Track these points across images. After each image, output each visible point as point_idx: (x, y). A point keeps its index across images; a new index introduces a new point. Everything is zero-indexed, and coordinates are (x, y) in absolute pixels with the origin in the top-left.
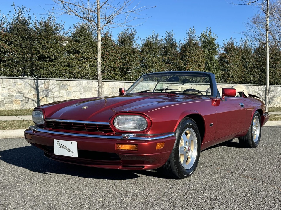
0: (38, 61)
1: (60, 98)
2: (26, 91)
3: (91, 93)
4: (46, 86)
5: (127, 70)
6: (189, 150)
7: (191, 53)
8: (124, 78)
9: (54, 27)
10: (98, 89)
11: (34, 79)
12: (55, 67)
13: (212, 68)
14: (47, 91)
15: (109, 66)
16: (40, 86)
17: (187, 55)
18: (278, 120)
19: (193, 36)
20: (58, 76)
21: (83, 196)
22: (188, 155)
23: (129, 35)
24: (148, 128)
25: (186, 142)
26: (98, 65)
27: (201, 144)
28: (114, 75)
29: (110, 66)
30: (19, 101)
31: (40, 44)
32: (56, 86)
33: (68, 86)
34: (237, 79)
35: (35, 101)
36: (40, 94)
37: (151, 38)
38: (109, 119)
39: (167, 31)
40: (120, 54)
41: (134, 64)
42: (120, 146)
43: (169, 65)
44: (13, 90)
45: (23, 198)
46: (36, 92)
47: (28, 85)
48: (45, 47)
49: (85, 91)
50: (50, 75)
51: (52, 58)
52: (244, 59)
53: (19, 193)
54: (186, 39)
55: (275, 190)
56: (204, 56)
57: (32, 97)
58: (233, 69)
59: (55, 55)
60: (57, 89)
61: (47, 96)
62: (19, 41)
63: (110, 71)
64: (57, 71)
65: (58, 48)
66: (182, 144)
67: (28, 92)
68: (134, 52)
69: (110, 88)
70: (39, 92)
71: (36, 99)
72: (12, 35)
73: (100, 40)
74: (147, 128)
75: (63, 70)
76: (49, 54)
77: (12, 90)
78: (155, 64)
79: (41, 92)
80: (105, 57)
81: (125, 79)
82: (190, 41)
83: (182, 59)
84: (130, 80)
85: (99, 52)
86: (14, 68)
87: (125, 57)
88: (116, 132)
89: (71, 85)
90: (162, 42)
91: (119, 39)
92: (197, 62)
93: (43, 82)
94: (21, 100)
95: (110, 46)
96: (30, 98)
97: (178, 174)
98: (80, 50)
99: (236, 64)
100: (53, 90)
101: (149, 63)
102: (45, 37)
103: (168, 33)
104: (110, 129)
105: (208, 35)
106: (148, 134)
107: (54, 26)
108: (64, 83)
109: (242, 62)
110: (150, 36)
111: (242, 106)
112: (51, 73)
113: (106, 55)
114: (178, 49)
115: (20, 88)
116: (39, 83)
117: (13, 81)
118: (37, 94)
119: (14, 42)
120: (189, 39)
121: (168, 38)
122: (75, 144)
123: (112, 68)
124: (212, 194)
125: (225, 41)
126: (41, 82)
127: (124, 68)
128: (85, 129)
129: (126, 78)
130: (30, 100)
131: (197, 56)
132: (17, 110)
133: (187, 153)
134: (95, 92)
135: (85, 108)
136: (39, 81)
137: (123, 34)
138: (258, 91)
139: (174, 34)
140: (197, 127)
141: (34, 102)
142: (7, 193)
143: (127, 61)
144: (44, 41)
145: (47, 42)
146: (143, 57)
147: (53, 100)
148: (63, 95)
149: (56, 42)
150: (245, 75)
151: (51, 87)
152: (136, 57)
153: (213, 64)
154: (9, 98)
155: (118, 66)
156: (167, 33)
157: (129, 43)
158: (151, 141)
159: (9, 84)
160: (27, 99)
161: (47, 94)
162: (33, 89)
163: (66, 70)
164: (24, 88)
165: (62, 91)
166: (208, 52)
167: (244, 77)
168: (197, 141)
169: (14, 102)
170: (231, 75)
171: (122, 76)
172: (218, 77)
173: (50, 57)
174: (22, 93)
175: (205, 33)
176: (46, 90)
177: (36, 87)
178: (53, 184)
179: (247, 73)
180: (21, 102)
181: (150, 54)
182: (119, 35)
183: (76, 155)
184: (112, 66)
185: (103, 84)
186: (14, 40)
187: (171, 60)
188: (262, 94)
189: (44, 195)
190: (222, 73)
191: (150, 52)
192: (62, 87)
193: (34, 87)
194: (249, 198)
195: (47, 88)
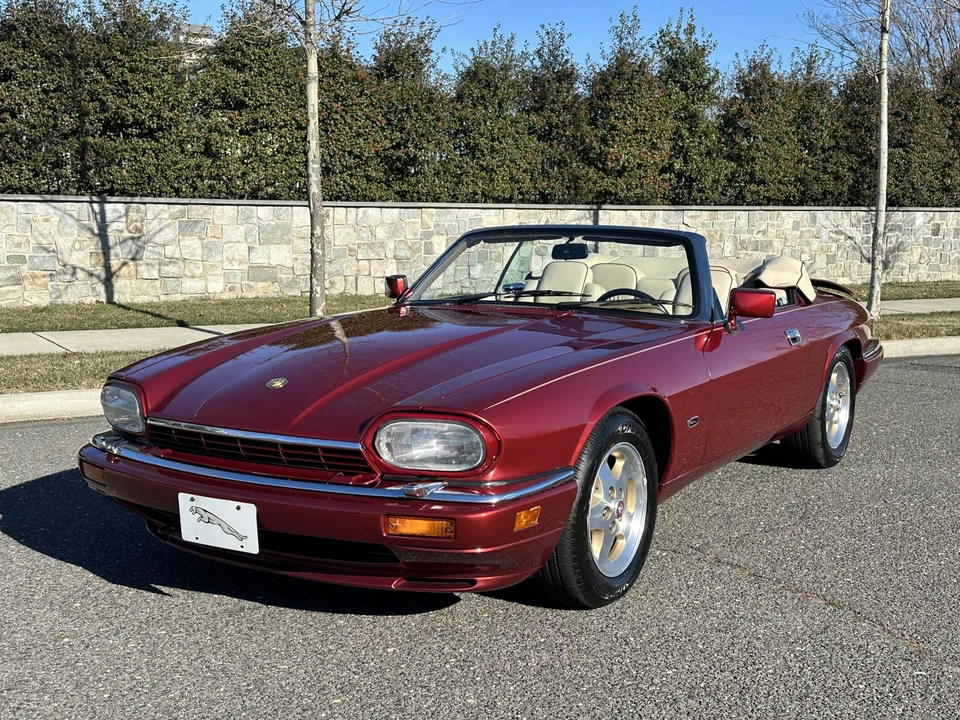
0: (101, 136)
1: (181, 264)
2: (64, 243)
3: (285, 247)
4: (133, 226)
5: (406, 163)
6: (619, 515)
7: (623, 101)
8: (398, 193)
9: (154, 18)
10: (312, 245)
11: (91, 202)
12: (161, 156)
13: (694, 155)
14: (138, 240)
15: (344, 151)
16: (114, 226)
17: (611, 110)
18: (910, 337)
19: (631, 42)
20: (172, 187)
21: (282, 687)
22: (617, 530)
23: (412, 41)
24: (489, 463)
25: (611, 488)
26: (310, 164)
27: (660, 487)
28: (364, 183)
29: (350, 153)
30: (44, 276)
31: (108, 77)
32: (169, 225)
33: (209, 223)
34: (779, 190)
35: (98, 277)
36: (112, 252)
37: (489, 52)
38: (361, 431)
39: (543, 27)
40: (382, 108)
41: (429, 142)
42: (397, 522)
43: (551, 145)
44: (20, 240)
45: (87, 696)
46: (100, 244)
47: (70, 221)
48: (123, 89)
49: (267, 239)
50: (143, 187)
51: (149, 127)
52: (804, 118)
53: (71, 676)
54: (608, 51)
55: (896, 648)
56: (667, 113)
57: (88, 263)
58: (765, 154)
59: (159, 117)
60: (169, 234)
61: (138, 257)
62: (36, 68)
63: (350, 168)
64: (169, 172)
65: (170, 89)
66: (598, 496)
67: (73, 246)
68: (431, 101)
69: (352, 230)
70: (111, 244)
71: (100, 271)
72: (12, 49)
73: (314, 79)
74: (483, 461)
75: (188, 168)
76: (140, 111)
77: (17, 240)
78: (500, 142)
79: (116, 244)
80: (332, 122)
81: (402, 196)
82: (622, 58)
83: (593, 122)
84: (419, 200)
85: (314, 118)
86: (23, 162)
87: (399, 120)
88: (383, 473)
89: (217, 221)
90: (528, 63)
91: (377, 55)
92: (644, 132)
93: (123, 212)
94: (51, 275)
95: (347, 82)
96: (81, 265)
97: (585, 596)
98: (245, 96)
99: (777, 138)
100: (157, 239)
101: (482, 141)
102: (122, 53)
103: (548, 33)
104: (365, 462)
105: (683, 37)
106: (487, 482)
107: (155, 12)
108: (193, 213)
109: (798, 128)
110: (486, 43)
111: (794, 340)
112: (149, 177)
113: (336, 112)
114: (581, 89)
115: (46, 232)
116: (109, 216)
117: (21, 210)
118: (104, 254)
119: (20, 73)
120: (619, 52)
121: (546, 50)
122: (250, 511)
123: (357, 160)
124: (693, 667)
125: (742, 57)
126: (115, 210)
127: (399, 159)
128: (282, 461)
129: (406, 192)
130: (80, 275)
131: (644, 111)
132: (37, 310)
133: (614, 523)
134: (301, 241)
135: (278, 384)
136: (108, 207)
137: (392, 38)
138: (848, 228)
139: (566, 34)
140: (646, 436)
141: (95, 280)
142: (35, 679)
143: (409, 134)
144: (120, 66)
145: (131, 70)
146: (461, 120)
147: (159, 271)
148: (192, 256)
149: (163, 70)
150: (805, 173)
151: (151, 226)
152: (438, 119)
153: (700, 137)
154: (7, 268)
155: (377, 152)
156: (544, 32)
157: (415, 70)
158: (500, 505)
159: (8, 219)
160: (71, 271)
161: (137, 252)
162: (89, 235)
163: (198, 167)
164: (59, 231)
165: (187, 243)
166: (682, 94)
167: (801, 181)
168: (645, 479)
169: (26, 282)
170: (758, 175)
171: (389, 186)
172: (714, 182)
173: (143, 122)
174: (54, 251)
175: (673, 29)
176: (133, 238)
177: (100, 228)
178: (181, 636)
179: (812, 168)
180: (49, 279)
181: (486, 108)
182: (378, 41)
183: (252, 546)
184: (356, 151)
185: (328, 216)
186: (18, 65)
187: (557, 127)
188: (860, 238)
189: (154, 685)
190: (730, 170)
191: (485, 100)
192: (188, 227)
193: (93, 232)
194: (810, 683)
195: (138, 230)
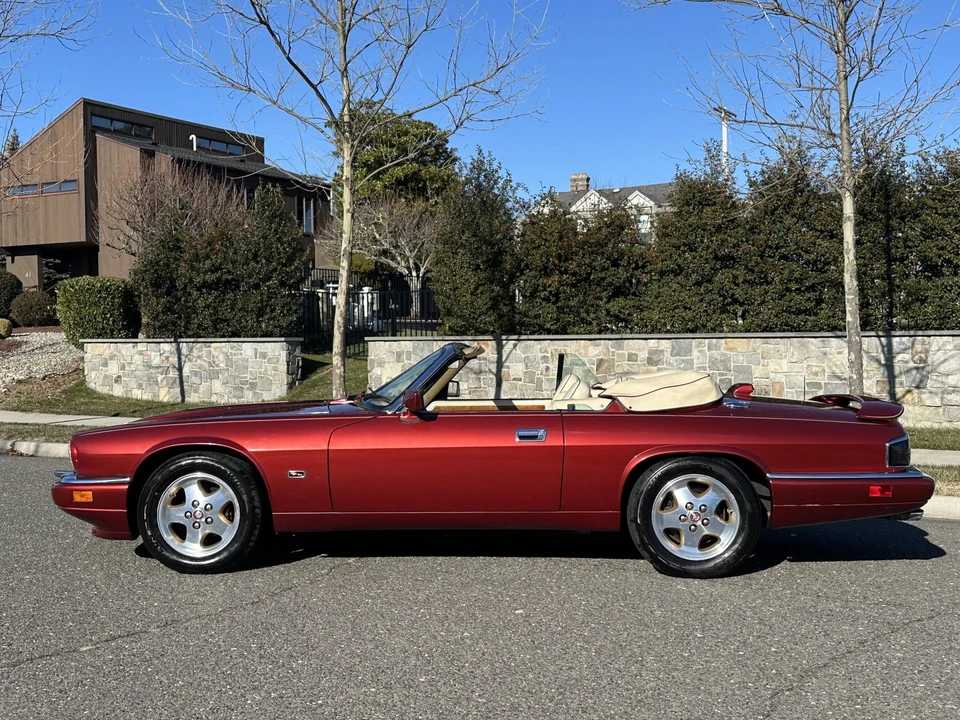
4: (917, 357)
14: (923, 371)
16: (899, 357)
32: (953, 356)
36: (897, 380)
44: (817, 369)
46: (886, 374)
57: (875, 390)
60: (954, 364)
61: (922, 386)
70: (896, 373)
77: (814, 369)
79: (901, 373)
93: (909, 344)
100: (942, 369)
115: (839, 363)
116: (897, 348)
117: (819, 344)
118: (890, 382)
126: (901, 343)
136: (895, 340)
147: (942, 399)
151: (935, 358)
159: (807, 352)
161: (921, 381)
162: (876, 365)
174: (846, 379)
176: (917, 368)
177: (886, 359)
193: (878, 361)
195: (922, 360)
